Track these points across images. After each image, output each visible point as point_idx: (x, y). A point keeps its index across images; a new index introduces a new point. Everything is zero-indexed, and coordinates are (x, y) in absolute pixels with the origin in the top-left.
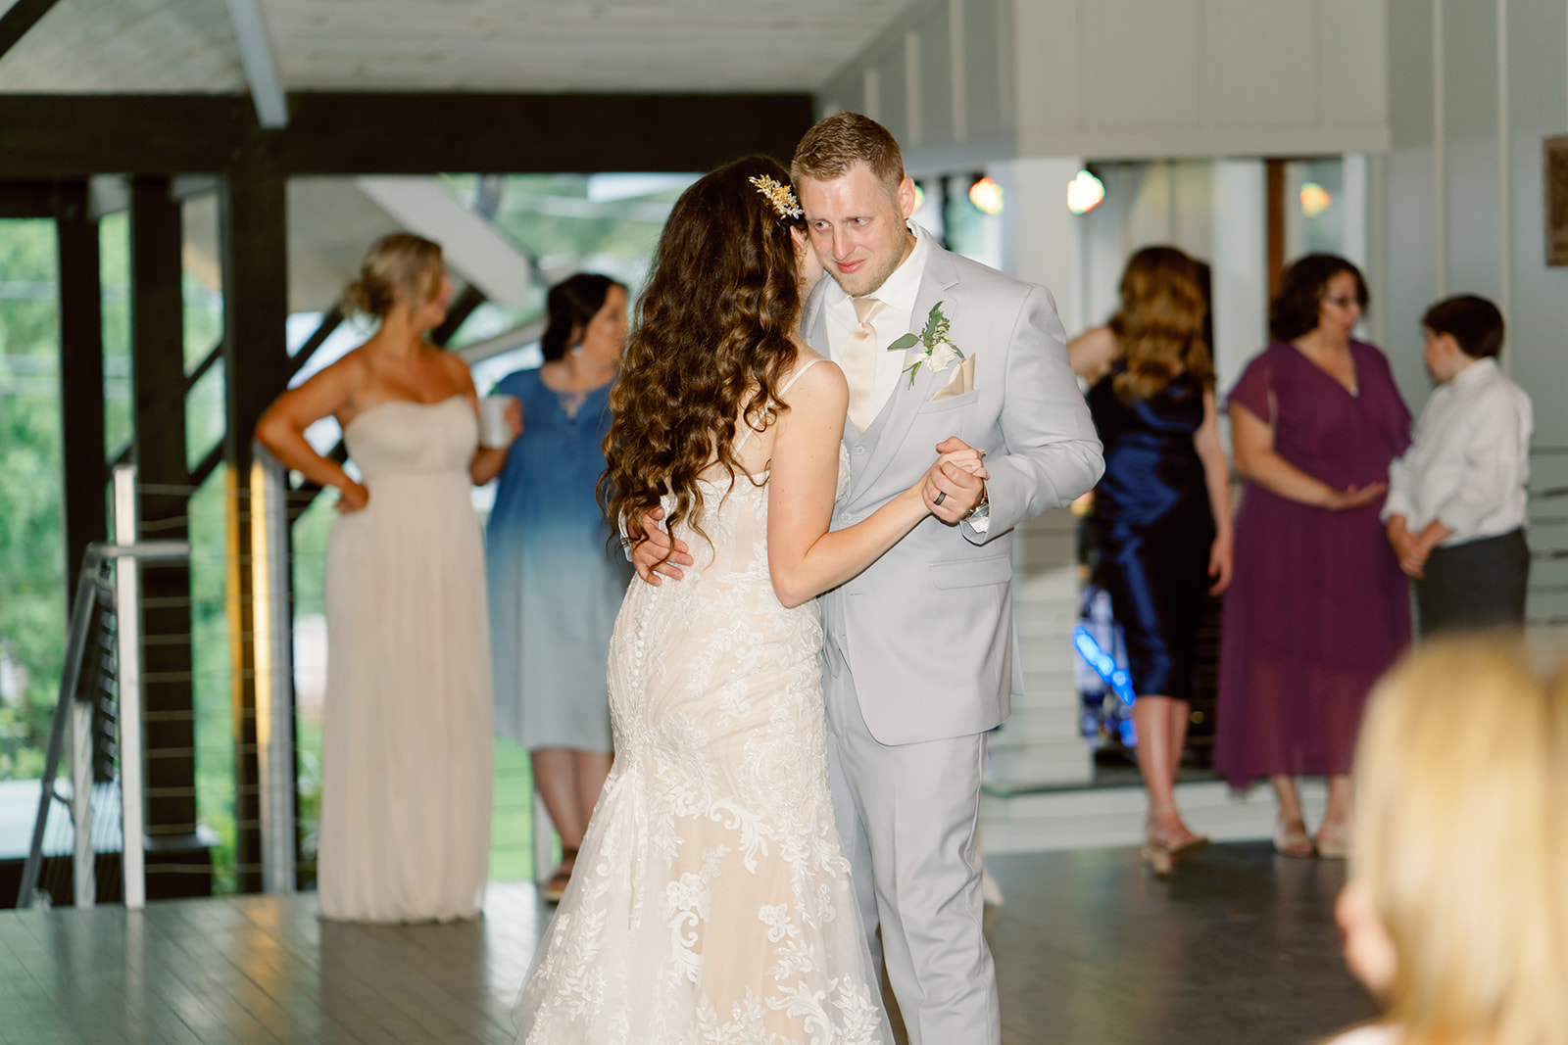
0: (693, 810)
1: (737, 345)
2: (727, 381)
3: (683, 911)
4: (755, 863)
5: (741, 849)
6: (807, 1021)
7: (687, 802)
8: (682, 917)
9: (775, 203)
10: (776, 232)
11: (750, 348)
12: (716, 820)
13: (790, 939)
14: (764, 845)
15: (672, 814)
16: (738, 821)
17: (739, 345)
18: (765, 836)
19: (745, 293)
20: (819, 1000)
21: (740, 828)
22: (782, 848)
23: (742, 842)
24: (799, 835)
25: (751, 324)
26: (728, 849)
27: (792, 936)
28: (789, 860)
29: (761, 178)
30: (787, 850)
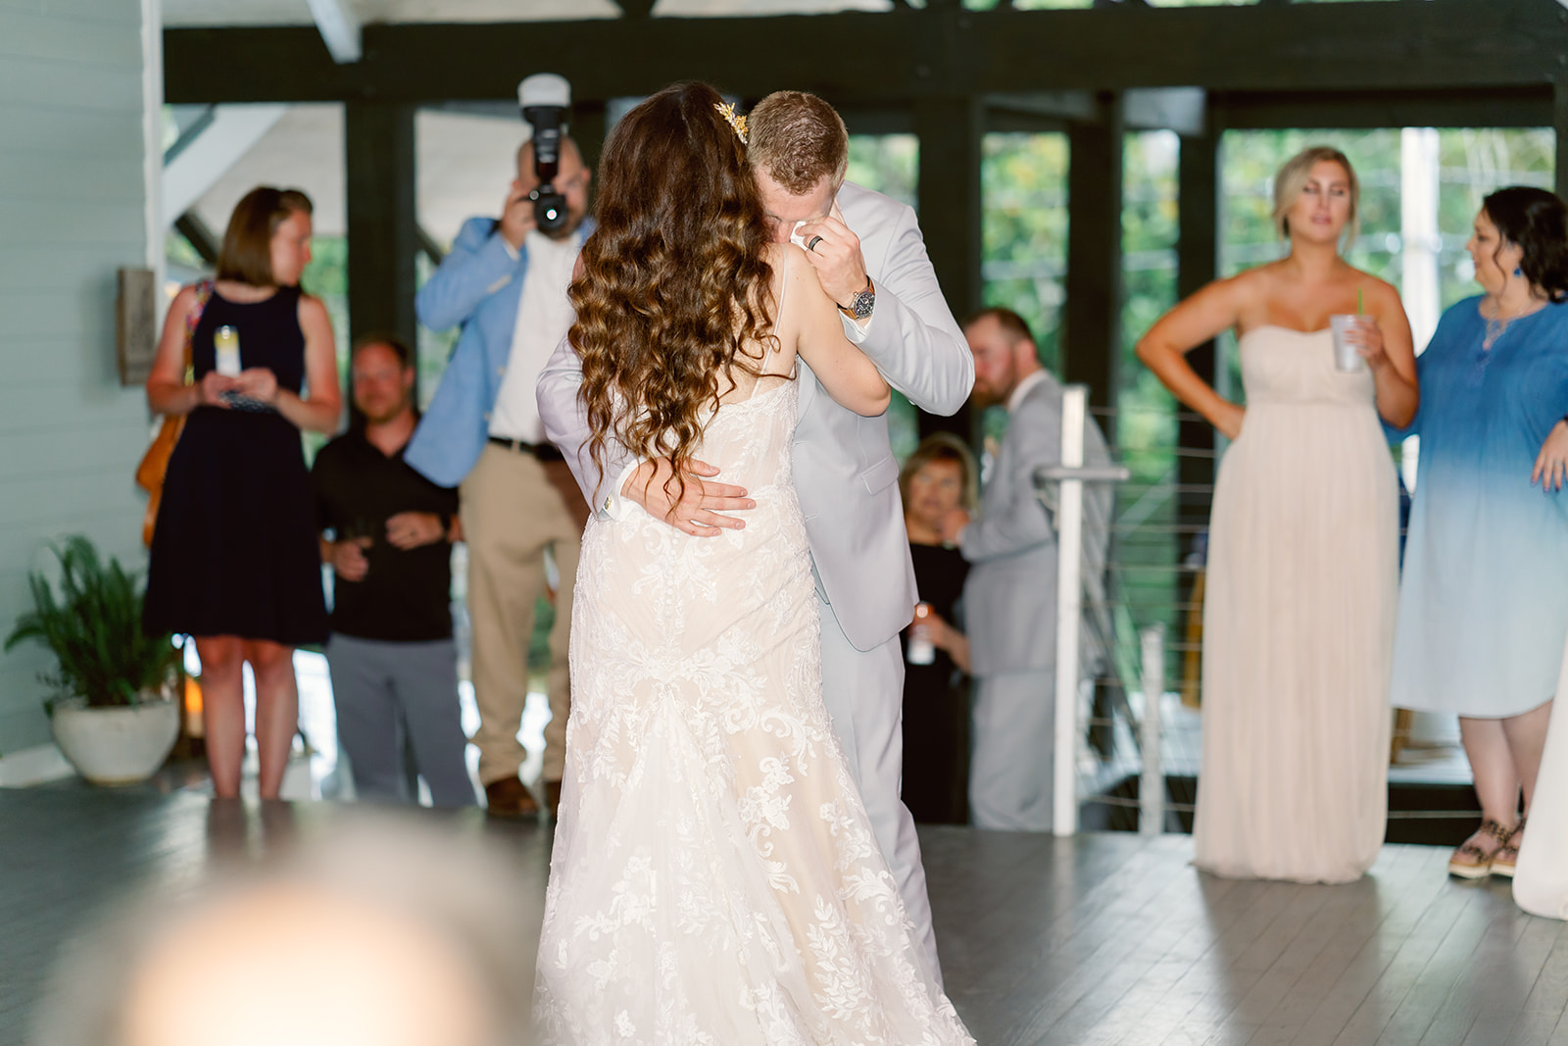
1: (721, 273)
2: (714, 310)
9: (738, 132)
11: (732, 275)
17: (724, 274)
19: (726, 222)
21: (791, 735)
25: (730, 250)
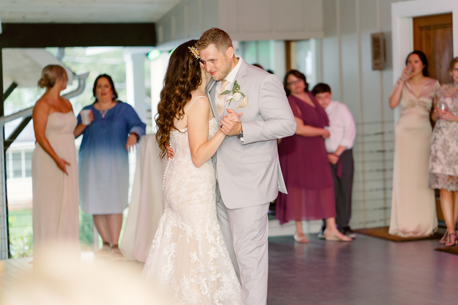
0: (176, 225)
3: (171, 253)
4: (189, 241)
5: (186, 236)
6: (201, 286)
7: (175, 223)
8: (170, 255)
9: (195, 55)
10: (194, 63)
12: (180, 228)
13: (197, 262)
14: (192, 235)
15: (171, 226)
16: (185, 228)
18: (192, 233)
19: (182, 80)
20: (205, 280)
21: (186, 230)
22: (196, 236)
23: (186, 234)
24: (201, 233)
26: (182, 236)
27: (198, 262)
28: (198, 240)
29: (192, 47)
30: (197, 237)
